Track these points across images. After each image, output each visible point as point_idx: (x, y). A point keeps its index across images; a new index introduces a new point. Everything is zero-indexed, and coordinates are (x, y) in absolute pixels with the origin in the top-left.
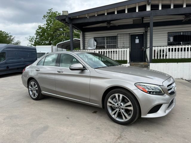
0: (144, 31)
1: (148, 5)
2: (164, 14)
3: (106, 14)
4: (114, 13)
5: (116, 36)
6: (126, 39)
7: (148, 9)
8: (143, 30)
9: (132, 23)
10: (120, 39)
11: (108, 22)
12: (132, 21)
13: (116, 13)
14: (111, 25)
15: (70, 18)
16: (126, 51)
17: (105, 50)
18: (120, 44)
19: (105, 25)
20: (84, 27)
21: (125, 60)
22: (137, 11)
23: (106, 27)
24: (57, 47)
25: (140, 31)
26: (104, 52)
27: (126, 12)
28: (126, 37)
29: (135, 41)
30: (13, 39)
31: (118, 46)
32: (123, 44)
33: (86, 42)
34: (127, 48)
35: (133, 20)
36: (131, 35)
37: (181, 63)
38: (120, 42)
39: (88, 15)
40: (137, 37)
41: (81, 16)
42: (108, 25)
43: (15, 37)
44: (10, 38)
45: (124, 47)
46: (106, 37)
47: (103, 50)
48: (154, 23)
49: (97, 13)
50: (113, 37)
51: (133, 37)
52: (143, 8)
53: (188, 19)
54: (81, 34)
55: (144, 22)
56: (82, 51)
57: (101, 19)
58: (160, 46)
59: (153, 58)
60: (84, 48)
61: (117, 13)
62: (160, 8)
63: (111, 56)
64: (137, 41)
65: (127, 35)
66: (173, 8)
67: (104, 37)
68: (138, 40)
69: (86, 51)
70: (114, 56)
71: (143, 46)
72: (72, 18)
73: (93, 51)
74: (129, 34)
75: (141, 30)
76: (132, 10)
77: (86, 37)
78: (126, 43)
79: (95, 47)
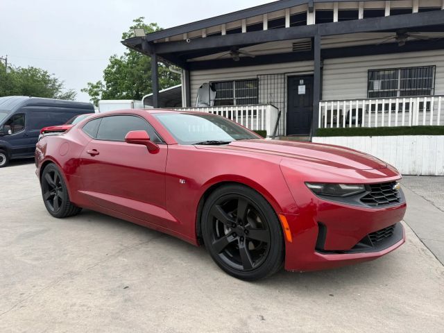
1: (310, 12)
2: (343, 32)
3: (224, 33)
4: (239, 30)
5: (255, 80)
7: (311, 20)
8: (312, 66)
9: (290, 50)
10: (263, 86)
11: (234, 49)
12: (291, 45)
13: (244, 31)
14: (240, 55)
15: (152, 42)
16: (265, 111)
17: (232, 109)
18: (262, 95)
19: (226, 55)
20: (188, 60)
21: (262, 129)
22: (288, 25)
23: (231, 59)
24: (144, 104)
26: (230, 112)
27: (265, 28)
28: (276, 81)
29: (297, 89)
30: (59, 86)
31: (259, 100)
32: (269, 95)
33: (193, 91)
34: (266, 105)
35: (294, 43)
36: (289, 77)
37: (379, 137)
38: (262, 91)
39: (188, 35)
40: (302, 82)
41: (174, 38)
42: (234, 56)
43: (63, 82)
44: (54, 85)
46: (237, 81)
47: (227, 109)
48: (322, 51)
49: (206, 32)
51: (292, 82)
52: (299, 20)
54: (182, 74)
56: (184, 110)
57: (213, 44)
58: (334, 101)
59: (319, 127)
60: (189, 105)
61: (247, 31)
62: (336, 19)
63: (244, 122)
64: (302, 90)
65: (279, 77)
66: (362, 18)
67: (232, 82)
68: (304, 86)
69: (193, 110)
70: (249, 121)
72: (155, 42)
73: (207, 111)
74: (284, 74)
75: (309, 66)
76: (277, 24)
77: (193, 82)
78: (276, 95)
79: (212, 103)
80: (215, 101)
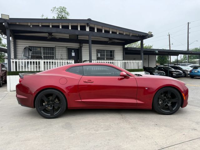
0: (79, 46)
3: (51, 27)
5: (54, 48)
6: (64, 51)
7: (88, 29)
9: (68, 38)
10: (58, 51)
12: (69, 36)
15: (8, 23)
18: (58, 55)
22: (79, 29)
25: (75, 45)
28: (63, 50)
29: (72, 54)
31: (57, 57)
32: (61, 55)
36: (68, 48)
38: (58, 53)
39: (31, 24)
40: (73, 51)
41: (22, 24)
42: (50, 37)
45: (62, 59)
46: (43, 47)
49: (41, 24)
50: (50, 48)
51: (69, 50)
53: (111, 41)
55: (79, 38)
61: (62, 28)
62: (96, 31)
65: (65, 48)
66: (104, 32)
68: (74, 53)
71: (79, 59)
72: (10, 23)
74: (67, 47)
78: (64, 55)
79: (30, 57)
80: (32, 56)
